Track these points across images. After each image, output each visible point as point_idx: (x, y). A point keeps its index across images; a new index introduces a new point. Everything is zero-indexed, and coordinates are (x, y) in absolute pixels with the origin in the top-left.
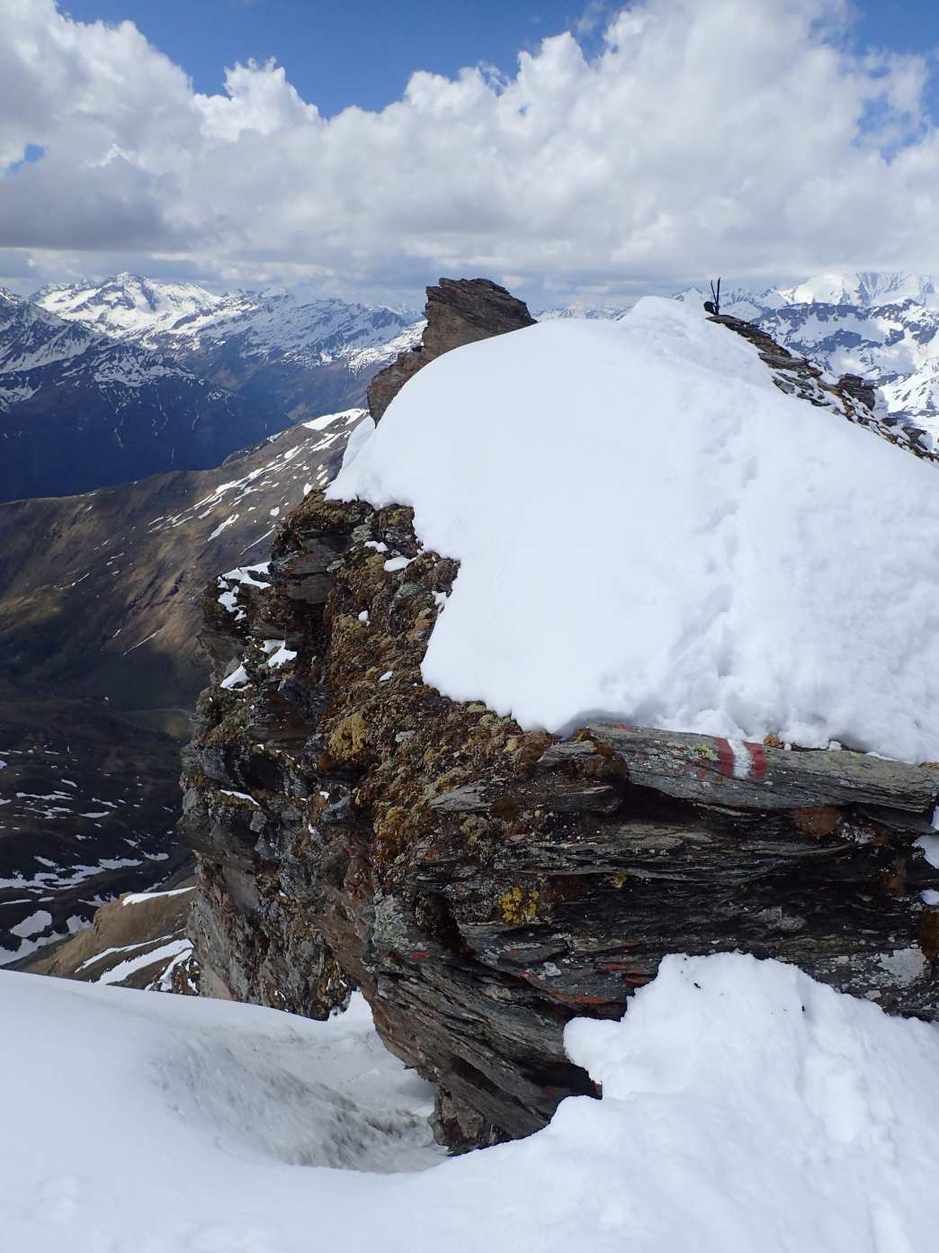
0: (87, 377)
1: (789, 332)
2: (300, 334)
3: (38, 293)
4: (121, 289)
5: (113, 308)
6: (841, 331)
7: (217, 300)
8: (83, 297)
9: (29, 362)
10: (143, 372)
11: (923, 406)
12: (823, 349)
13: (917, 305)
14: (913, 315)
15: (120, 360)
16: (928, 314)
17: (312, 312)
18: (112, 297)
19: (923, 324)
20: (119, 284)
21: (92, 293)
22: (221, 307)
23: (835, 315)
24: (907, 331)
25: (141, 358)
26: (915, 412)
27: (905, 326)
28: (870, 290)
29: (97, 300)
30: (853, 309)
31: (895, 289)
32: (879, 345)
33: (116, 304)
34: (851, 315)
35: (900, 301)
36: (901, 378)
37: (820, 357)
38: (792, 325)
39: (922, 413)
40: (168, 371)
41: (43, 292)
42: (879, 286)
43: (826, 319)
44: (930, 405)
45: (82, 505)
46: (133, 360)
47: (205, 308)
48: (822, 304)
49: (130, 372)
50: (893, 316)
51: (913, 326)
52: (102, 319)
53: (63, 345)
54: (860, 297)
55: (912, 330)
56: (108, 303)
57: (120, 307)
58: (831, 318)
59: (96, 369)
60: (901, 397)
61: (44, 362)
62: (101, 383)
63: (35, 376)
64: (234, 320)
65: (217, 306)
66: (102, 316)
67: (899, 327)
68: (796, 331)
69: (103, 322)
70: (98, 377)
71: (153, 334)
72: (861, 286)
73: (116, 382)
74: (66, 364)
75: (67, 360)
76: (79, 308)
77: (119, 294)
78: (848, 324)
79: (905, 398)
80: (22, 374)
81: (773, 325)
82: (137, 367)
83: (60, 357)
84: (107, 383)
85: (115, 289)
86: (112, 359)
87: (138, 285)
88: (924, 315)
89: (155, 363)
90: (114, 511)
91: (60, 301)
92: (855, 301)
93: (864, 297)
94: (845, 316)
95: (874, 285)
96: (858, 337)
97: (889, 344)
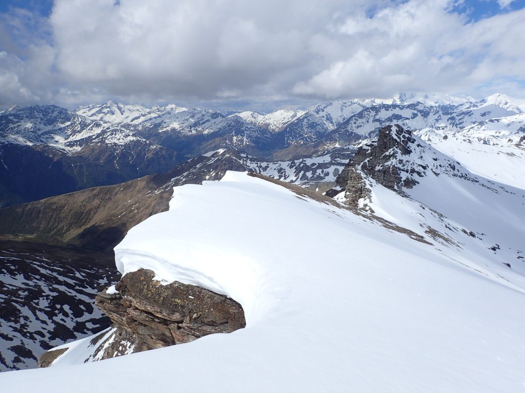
0: (102, 141)
1: (375, 115)
2: (182, 122)
3: (75, 110)
4: (109, 107)
5: (106, 114)
6: (394, 114)
7: (148, 110)
8: (94, 111)
9: (78, 137)
10: (125, 139)
12: (388, 121)
13: (422, 103)
14: (420, 107)
15: (115, 134)
16: (426, 107)
17: (187, 114)
18: (105, 110)
19: (424, 110)
20: (108, 105)
21: (97, 109)
22: (150, 113)
23: (392, 108)
25: (123, 134)
27: (418, 112)
28: (404, 98)
29: (100, 112)
30: (398, 106)
31: (413, 97)
32: (409, 119)
33: (107, 113)
34: (397, 109)
35: (415, 103)
38: (376, 113)
40: (134, 138)
41: (77, 110)
42: (407, 97)
43: (388, 110)
45: (119, 188)
46: (120, 134)
47: (143, 114)
48: (386, 104)
49: (119, 139)
50: (413, 108)
51: (421, 111)
52: (101, 119)
53: (92, 130)
54: (400, 101)
55: (420, 113)
56: (104, 113)
57: (109, 114)
58: (390, 109)
59: (106, 138)
61: (84, 137)
62: (109, 144)
63: (81, 142)
64: (155, 118)
65: (148, 112)
66: (102, 118)
67: (415, 112)
68: (377, 115)
69: (102, 120)
70: (107, 141)
71: (122, 124)
72: (400, 97)
73: (114, 143)
74: (94, 137)
75: (94, 135)
76: (92, 115)
77: (108, 109)
78: (397, 111)
80: (76, 141)
81: (368, 113)
82: (122, 137)
83: (91, 134)
84: (111, 144)
85: (106, 107)
86: (112, 134)
87: (116, 105)
88: (424, 107)
89: (129, 135)
90: (132, 189)
91: (84, 113)
92: (398, 102)
93: (402, 101)
94: (395, 108)
95: (405, 96)
96: (401, 116)
97: (412, 118)
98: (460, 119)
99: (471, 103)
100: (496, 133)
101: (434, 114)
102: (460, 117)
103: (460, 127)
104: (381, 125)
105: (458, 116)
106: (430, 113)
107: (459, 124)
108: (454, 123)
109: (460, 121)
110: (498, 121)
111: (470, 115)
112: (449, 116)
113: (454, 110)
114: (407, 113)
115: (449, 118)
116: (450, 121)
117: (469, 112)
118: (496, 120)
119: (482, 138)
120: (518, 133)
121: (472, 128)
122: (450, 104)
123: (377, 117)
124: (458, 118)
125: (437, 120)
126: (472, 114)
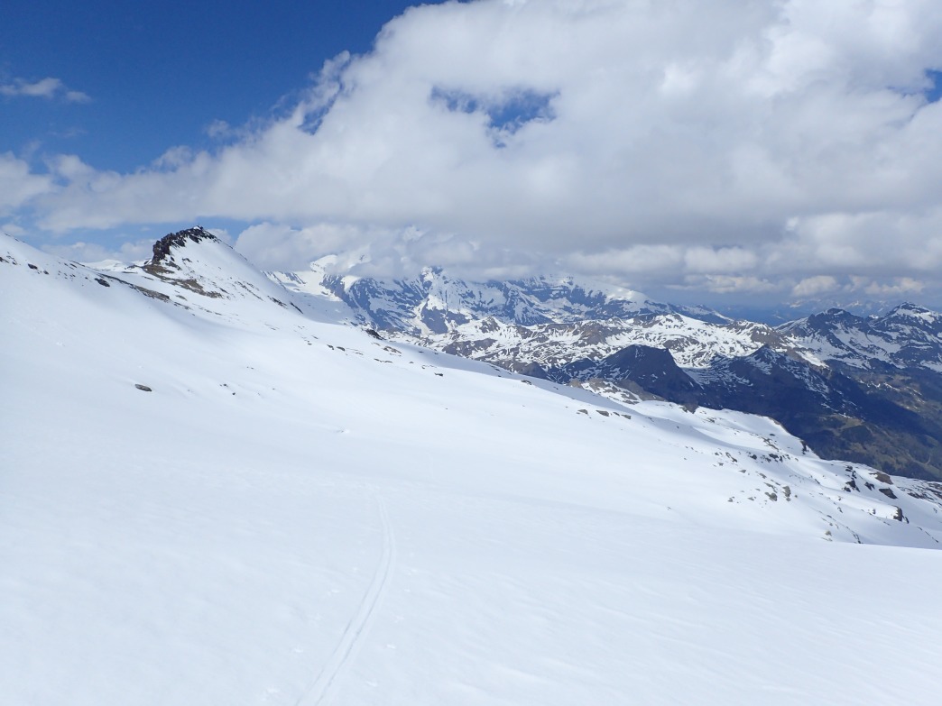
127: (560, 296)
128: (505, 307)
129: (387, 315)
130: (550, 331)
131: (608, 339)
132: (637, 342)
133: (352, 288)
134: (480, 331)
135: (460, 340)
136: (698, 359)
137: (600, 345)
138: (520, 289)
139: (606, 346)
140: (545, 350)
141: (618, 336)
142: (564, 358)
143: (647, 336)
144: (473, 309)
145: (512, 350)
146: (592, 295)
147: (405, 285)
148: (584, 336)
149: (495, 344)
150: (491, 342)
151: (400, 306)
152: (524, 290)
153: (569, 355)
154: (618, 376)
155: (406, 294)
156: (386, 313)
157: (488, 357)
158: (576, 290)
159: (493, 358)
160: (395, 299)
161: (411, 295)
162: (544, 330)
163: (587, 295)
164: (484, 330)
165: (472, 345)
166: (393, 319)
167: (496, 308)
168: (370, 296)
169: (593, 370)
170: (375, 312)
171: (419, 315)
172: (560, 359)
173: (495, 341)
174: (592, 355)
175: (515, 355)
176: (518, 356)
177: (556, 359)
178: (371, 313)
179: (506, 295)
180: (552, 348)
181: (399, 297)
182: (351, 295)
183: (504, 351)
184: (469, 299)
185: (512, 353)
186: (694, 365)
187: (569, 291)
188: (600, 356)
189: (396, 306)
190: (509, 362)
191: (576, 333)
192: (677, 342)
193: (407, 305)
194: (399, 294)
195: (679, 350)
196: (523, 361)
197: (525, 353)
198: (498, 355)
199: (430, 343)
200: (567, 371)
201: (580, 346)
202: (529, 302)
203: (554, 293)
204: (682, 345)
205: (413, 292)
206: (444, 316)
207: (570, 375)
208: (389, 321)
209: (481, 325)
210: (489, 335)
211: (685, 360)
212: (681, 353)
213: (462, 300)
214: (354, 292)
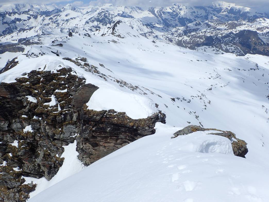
1: (2, 20)
6: (16, 18)
11: (41, 33)
12: (13, 23)
13: (31, 10)
14: (31, 13)
16: (34, 12)
19: (34, 15)
23: (13, 14)
24: (31, 16)
26: (40, 34)
27: (30, 16)
30: (17, 13)
31: (25, 7)
32: (26, 21)
34: (17, 14)
35: (27, 10)
36: (34, 27)
37: (13, 25)
38: (2, 18)
39: (42, 35)
42: (20, 6)
44: (43, 33)
48: (9, 12)
50: (27, 14)
51: (32, 15)
54: (17, 9)
55: (32, 16)
58: (12, 15)
60: (36, 32)
67: (29, 16)
68: (4, 19)
72: (16, 7)
78: (17, 16)
79: (37, 32)
88: (33, 13)
92: (16, 11)
93: (18, 9)
94: (15, 14)
95: (19, 6)
96: (20, 19)
97: (28, 20)
98: (55, 19)
99: (58, 9)
100: (76, 25)
101: (41, 17)
102: (55, 17)
103: (57, 23)
104: (9, 26)
105: (54, 17)
106: (38, 16)
107: (56, 22)
108: (53, 22)
109: (56, 20)
110: (75, 19)
111: (60, 16)
112: (49, 17)
113: (50, 14)
114: (24, 17)
115: (50, 19)
116: (50, 20)
117: (59, 14)
118: (73, 18)
119: (71, 28)
120: (86, 24)
121: (63, 23)
122: (47, 11)
123: (5, 21)
124: (54, 18)
125: (43, 20)
126: (61, 15)
127: (225, 11)
128: (205, 16)
129: (168, 20)
130: (217, 25)
131: (237, 28)
132: (247, 29)
133: (157, 12)
134: (195, 26)
135: (188, 29)
136: (268, 34)
137: (234, 30)
138: (211, 9)
139: (236, 30)
140: (215, 31)
141: (240, 26)
142: (221, 34)
143: (251, 26)
144: (194, 17)
145: (204, 32)
146: (236, 11)
147: (174, 10)
148: (229, 26)
149: (199, 30)
150: (198, 29)
151: (172, 17)
152: (212, 10)
153: (222, 33)
154: (237, 40)
155: (174, 13)
156: (167, 19)
157: (197, 34)
158: (231, 9)
159: (198, 35)
160: (170, 15)
161: (175, 13)
162: (215, 25)
163: (234, 11)
164: (196, 25)
165: (192, 30)
166: (169, 21)
167: (202, 16)
168: (162, 14)
169: (230, 38)
170: (164, 19)
171: (177, 19)
172: (219, 35)
173: (199, 29)
174: (230, 33)
175: (205, 33)
176: (206, 34)
177: (218, 34)
178: (162, 19)
179: (206, 12)
180: (217, 31)
181: (171, 14)
182: (157, 14)
183: (202, 32)
184: (193, 14)
185: (204, 33)
186: (266, 36)
187: (228, 9)
188: (233, 33)
189: (170, 17)
190: (203, 36)
191: (226, 26)
192: (261, 28)
193: (174, 16)
194: (171, 13)
195: (261, 31)
196: (207, 35)
197: (208, 32)
198: (199, 34)
199: (179, 30)
200: (221, 39)
201: (227, 30)
202: (213, 14)
203: (223, 10)
204: (263, 29)
205: (176, 12)
206: (185, 20)
207: (222, 40)
208: (168, 22)
209: (195, 24)
210: (197, 27)
211: (263, 34)
212: (262, 32)
213: (191, 14)
214: (158, 13)
